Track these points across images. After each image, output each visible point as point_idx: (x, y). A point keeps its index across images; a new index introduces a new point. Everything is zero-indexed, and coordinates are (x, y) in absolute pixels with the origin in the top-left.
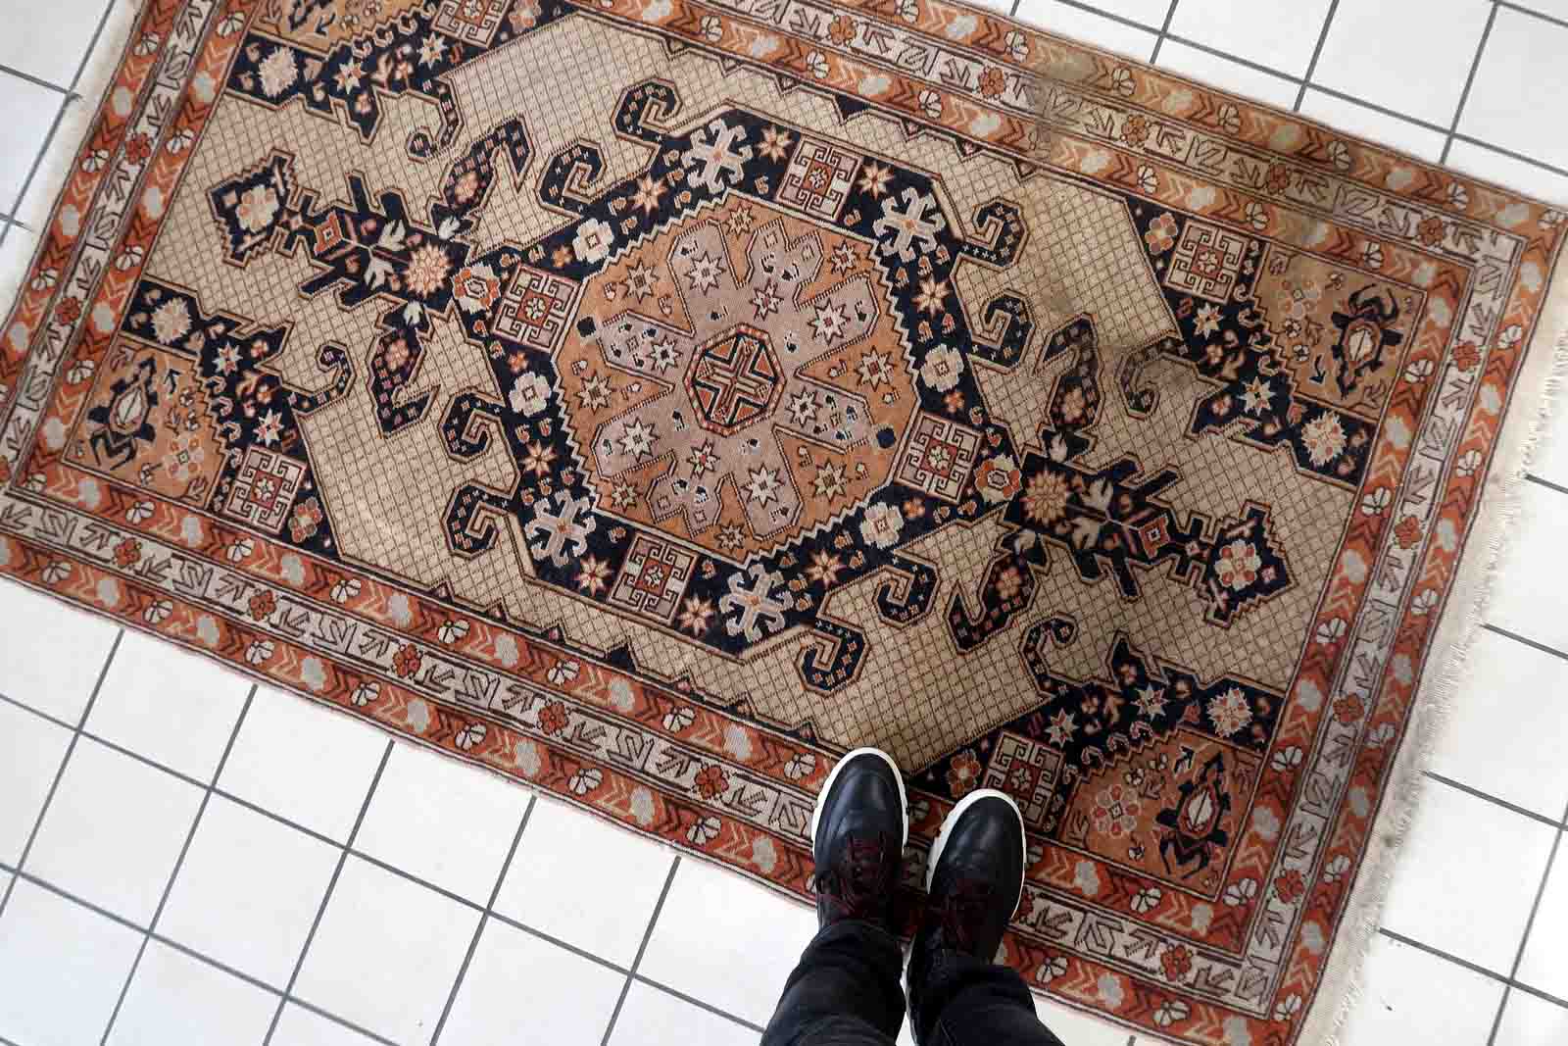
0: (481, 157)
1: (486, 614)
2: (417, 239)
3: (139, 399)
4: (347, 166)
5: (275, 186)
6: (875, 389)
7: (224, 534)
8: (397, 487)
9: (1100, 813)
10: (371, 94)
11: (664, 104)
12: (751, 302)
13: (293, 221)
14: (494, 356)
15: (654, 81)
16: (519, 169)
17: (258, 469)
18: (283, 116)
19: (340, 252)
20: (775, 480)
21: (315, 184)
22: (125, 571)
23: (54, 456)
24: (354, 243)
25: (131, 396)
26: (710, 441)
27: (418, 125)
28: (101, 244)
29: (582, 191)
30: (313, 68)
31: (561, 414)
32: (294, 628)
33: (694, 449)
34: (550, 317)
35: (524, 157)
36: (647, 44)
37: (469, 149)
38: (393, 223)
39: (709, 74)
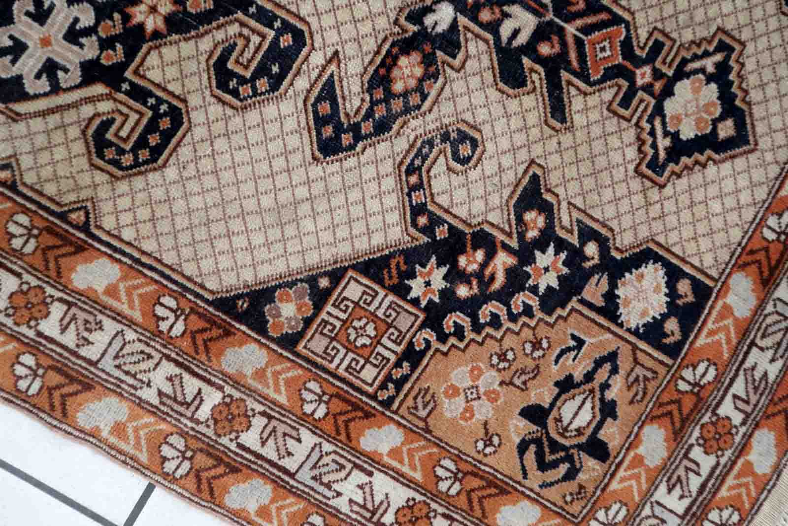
0: (380, 112)
2: (485, 16)
4: (567, 139)
5: (666, 134)
10: (521, 236)
11: (109, 136)
13: (648, 79)
15: (120, 173)
16: (330, 83)
18: (644, 232)
19: (590, 20)
21: (612, 124)
24: (571, 29)
27: (461, 179)
29: (246, 31)
30: (595, 290)
35: (319, 99)
36: (119, 228)
37: (395, 127)
38: (516, 43)
39: (37, 167)
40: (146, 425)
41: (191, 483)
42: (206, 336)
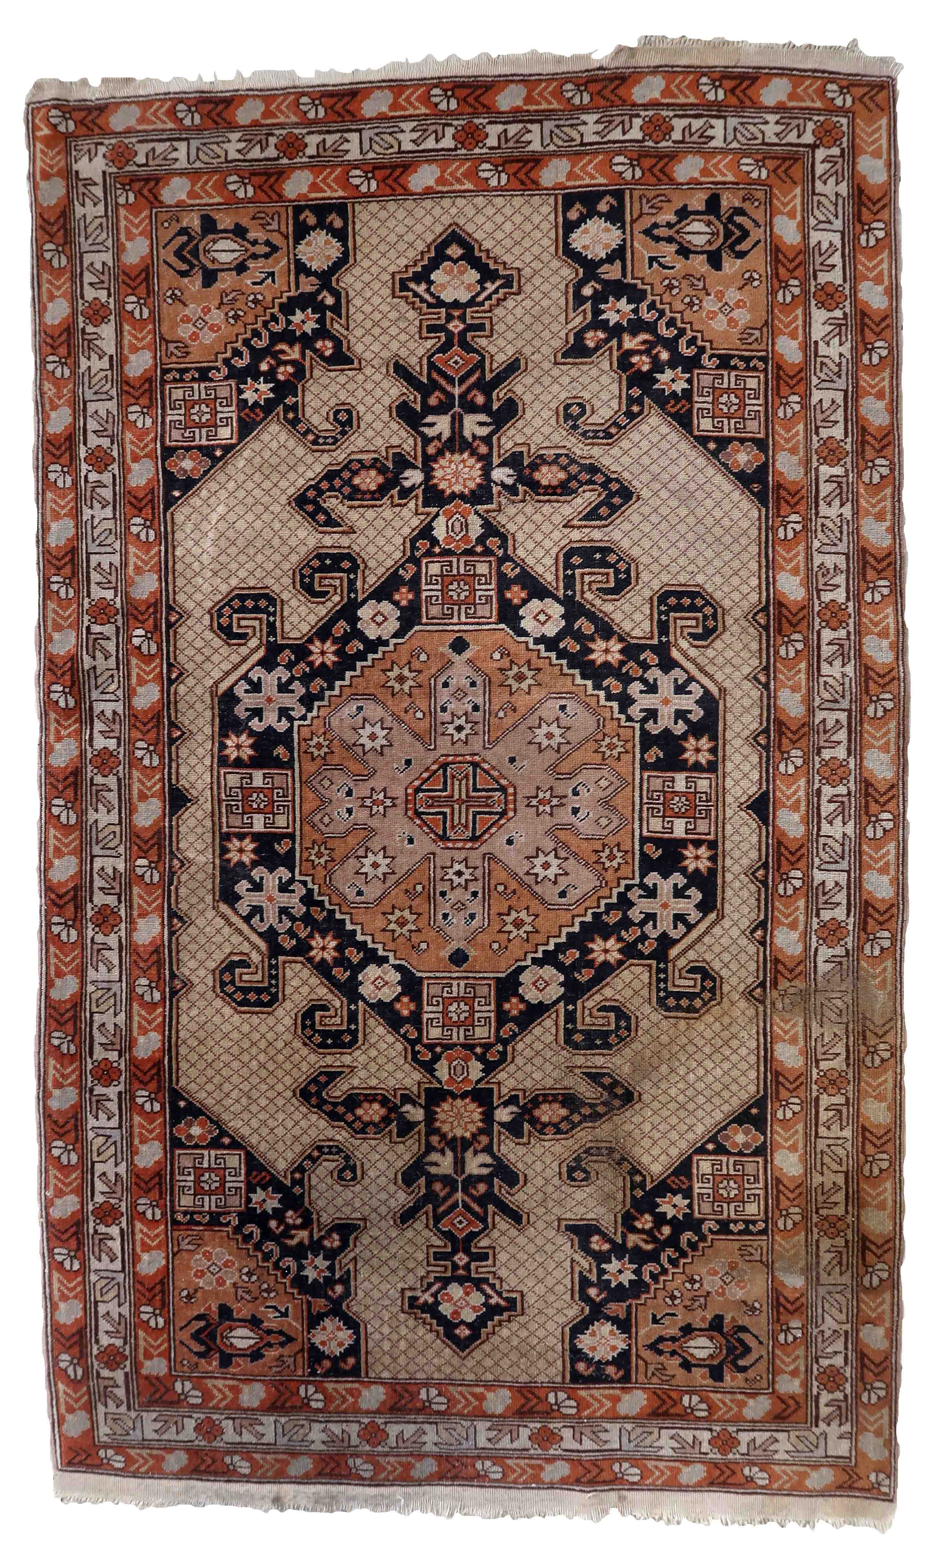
0: (584, 477)
1: (170, 666)
2: (483, 450)
3: (236, 254)
4: (527, 350)
5: (483, 289)
6: (500, 931)
7: (147, 395)
8: (250, 534)
9: (207, 1255)
10: (607, 341)
11: (700, 631)
12: (538, 788)
13: (456, 322)
14: (401, 572)
15: (719, 610)
16: (587, 517)
17: (216, 398)
18: (555, 264)
19: (443, 383)
20: (384, 874)
21: (499, 328)
22: (81, 319)
23: (155, 200)
24: (457, 391)
25: (236, 246)
26: (397, 802)
27: (594, 401)
28: (366, 146)
29: (586, 588)
30: (612, 272)
31: (370, 656)
32: (92, 498)
33: (384, 790)
34: (456, 608)
35: (600, 518)
36: (753, 589)
37: (588, 462)
38: (489, 420)
39: (745, 662)
40: (868, 502)
41: (887, 451)
42: (789, 498)
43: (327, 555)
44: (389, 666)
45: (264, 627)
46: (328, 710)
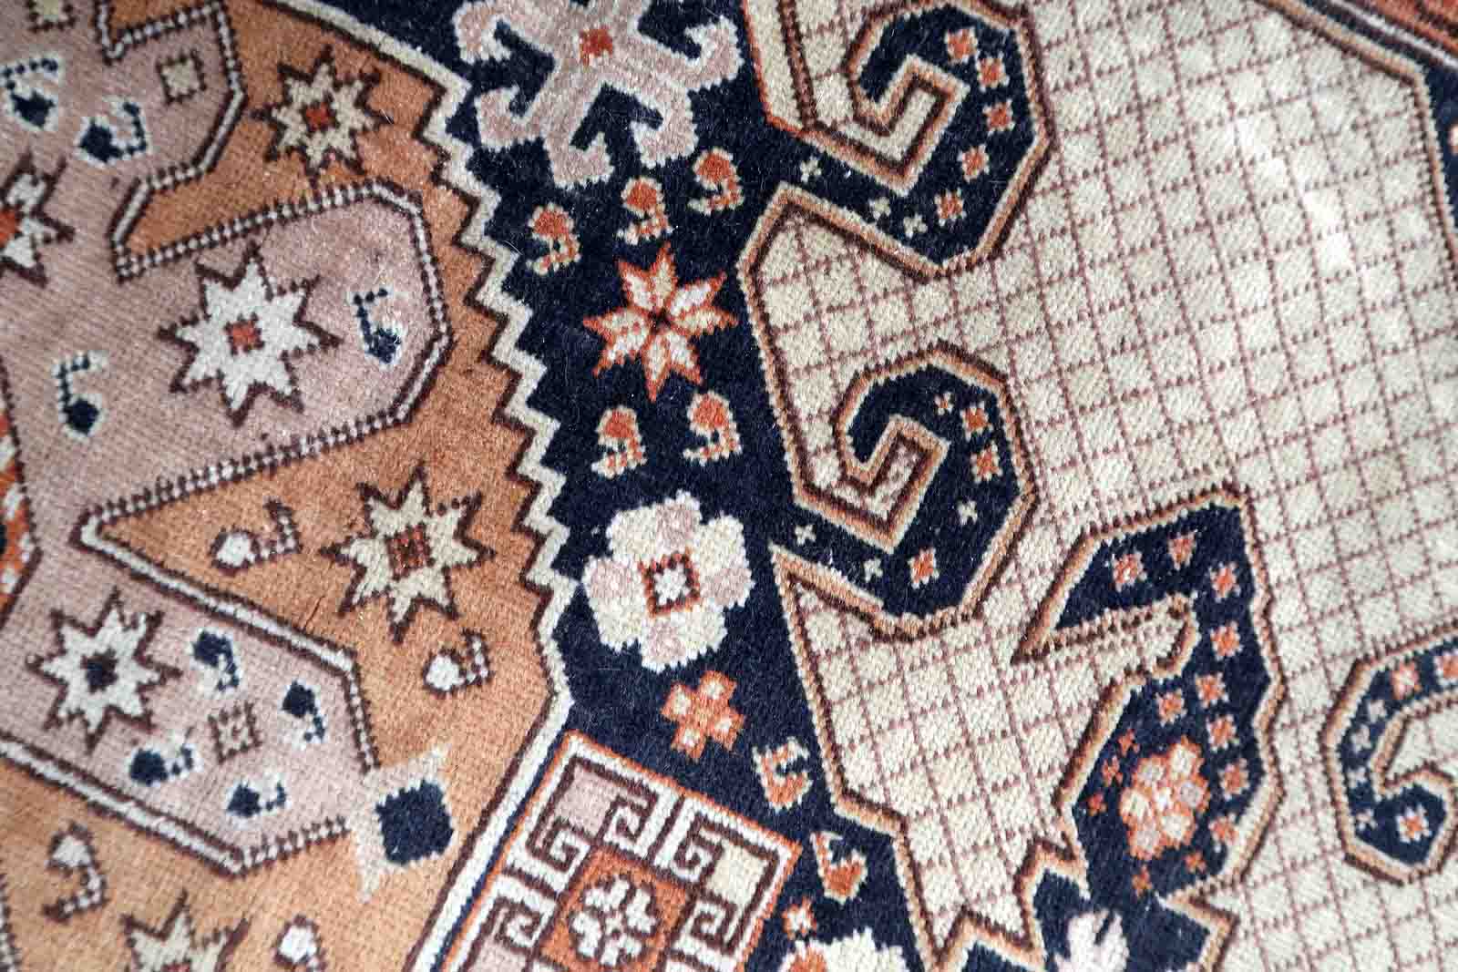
8: (1206, 298)
14: (794, 750)
31: (553, 483)
33: (36, 276)
34: (559, 881)
43: (991, 521)
44: (478, 531)
45: (866, 168)
46: (443, 230)
